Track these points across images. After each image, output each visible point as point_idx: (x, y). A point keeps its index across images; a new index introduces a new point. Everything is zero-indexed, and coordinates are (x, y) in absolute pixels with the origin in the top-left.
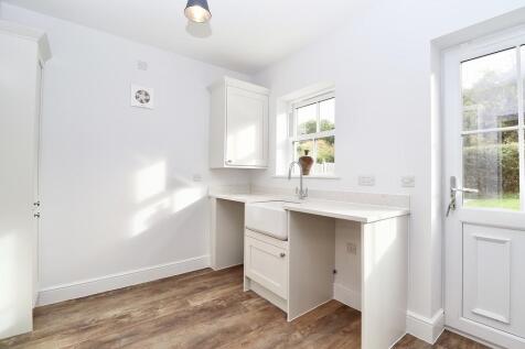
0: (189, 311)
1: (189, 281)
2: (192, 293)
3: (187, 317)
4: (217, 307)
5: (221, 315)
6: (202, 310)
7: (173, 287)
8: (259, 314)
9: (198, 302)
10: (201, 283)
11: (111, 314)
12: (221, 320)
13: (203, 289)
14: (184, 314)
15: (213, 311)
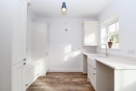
0: (71, 82)
1: (75, 74)
2: (75, 77)
3: (70, 83)
4: (78, 83)
5: (78, 86)
6: (74, 83)
7: (72, 75)
8: (88, 90)
9: (75, 80)
10: (78, 76)
11: (57, 77)
12: (77, 87)
13: (78, 77)
14: (70, 82)
15: (77, 84)
